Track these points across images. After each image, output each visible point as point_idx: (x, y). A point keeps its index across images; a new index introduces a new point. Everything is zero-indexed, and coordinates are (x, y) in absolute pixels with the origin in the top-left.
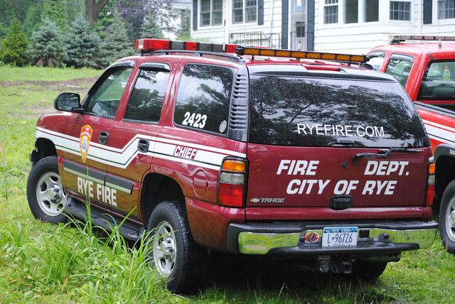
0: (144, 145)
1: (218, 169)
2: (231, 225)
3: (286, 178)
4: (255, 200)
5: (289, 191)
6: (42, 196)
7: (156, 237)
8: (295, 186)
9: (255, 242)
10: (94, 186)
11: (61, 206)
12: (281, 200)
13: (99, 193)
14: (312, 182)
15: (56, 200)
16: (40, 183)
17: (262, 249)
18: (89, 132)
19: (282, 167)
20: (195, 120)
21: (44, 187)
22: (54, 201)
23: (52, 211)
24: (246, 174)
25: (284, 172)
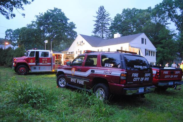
0: (93, 71)
1: (120, 76)
2: (124, 89)
3: (133, 77)
4: (128, 83)
5: (134, 81)
6: (60, 82)
7: (97, 92)
8: (135, 79)
9: (129, 93)
10: (76, 80)
11: (64, 84)
12: (132, 82)
13: (78, 82)
14: (137, 78)
15: (63, 83)
16: (60, 80)
17: (131, 94)
18: (74, 69)
19: (133, 75)
20: (109, 65)
21: (60, 81)
22: (63, 84)
23: (62, 85)
24: (126, 77)
25: (133, 76)
